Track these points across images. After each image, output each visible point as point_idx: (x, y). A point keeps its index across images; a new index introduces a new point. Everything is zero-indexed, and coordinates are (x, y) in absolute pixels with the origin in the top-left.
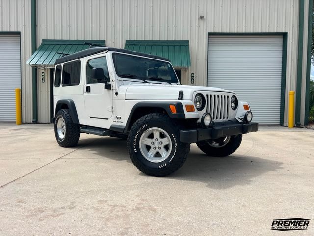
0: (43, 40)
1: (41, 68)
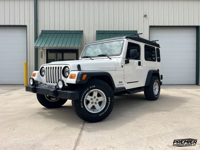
0: (42, 31)
1: (40, 49)
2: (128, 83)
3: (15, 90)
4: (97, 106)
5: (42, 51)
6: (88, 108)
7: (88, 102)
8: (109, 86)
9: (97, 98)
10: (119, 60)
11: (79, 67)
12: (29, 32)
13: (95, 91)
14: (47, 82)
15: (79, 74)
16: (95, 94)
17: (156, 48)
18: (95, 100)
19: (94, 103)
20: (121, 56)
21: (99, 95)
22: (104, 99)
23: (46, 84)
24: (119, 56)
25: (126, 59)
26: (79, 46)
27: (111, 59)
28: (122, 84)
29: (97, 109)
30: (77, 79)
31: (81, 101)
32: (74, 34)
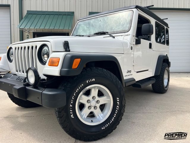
0: (28, 11)
1: (26, 31)
4: (98, 112)
5: (28, 34)
6: (81, 116)
7: (82, 106)
8: (117, 79)
9: (97, 98)
13: (94, 87)
14: (17, 72)
16: (94, 93)
17: (165, 27)
18: (93, 103)
19: (93, 108)
21: (100, 94)
22: (109, 100)
23: (15, 75)
24: (126, 34)
25: (136, 38)
27: (114, 38)
29: (98, 117)
30: (62, 68)
31: (71, 106)
32: (64, 16)
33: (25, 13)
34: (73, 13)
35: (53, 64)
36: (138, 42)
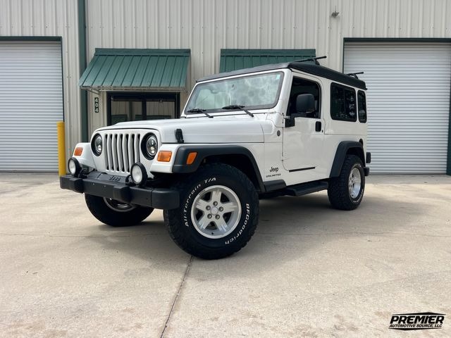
0: (97, 49)
2: (290, 171)
3: (40, 183)
4: (220, 223)
5: (97, 96)
6: (199, 226)
7: (199, 214)
9: (220, 204)
10: (272, 118)
11: (179, 134)
12: (68, 52)
13: (216, 189)
14: (108, 169)
15: (178, 151)
16: (216, 197)
17: (357, 90)
18: (214, 210)
19: (214, 217)
20: (277, 109)
21: (225, 199)
22: (235, 206)
23: (105, 173)
24: (271, 110)
25: (288, 117)
26: (181, 85)
27: (253, 116)
28: (278, 173)
29: (220, 229)
30: (174, 164)
31: (185, 211)
32: (169, 58)
33: (91, 53)
34: (188, 51)
35: (163, 158)
36: (290, 123)
